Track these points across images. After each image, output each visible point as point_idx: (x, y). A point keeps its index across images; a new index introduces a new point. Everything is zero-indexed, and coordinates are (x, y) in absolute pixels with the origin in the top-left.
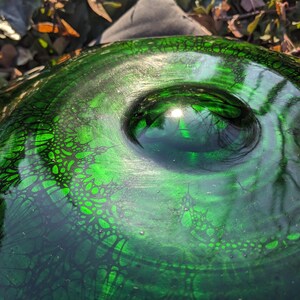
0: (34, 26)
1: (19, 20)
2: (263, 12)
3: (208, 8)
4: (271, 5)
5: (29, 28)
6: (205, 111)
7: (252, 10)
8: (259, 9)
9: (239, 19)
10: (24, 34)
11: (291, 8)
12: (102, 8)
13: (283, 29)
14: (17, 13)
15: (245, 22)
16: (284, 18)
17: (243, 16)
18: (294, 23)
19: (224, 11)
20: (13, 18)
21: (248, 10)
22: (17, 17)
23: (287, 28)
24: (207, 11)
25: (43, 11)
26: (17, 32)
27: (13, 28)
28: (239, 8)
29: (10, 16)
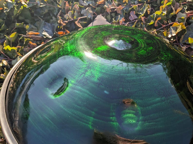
0: (57, 33)
1: (50, 31)
2: (137, 21)
3: (117, 21)
4: (139, 18)
5: (55, 33)
6: (121, 41)
7: (133, 20)
8: (135, 19)
9: (129, 24)
10: (53, 36)
11: (147, 18)
12: (80, 24)
13: (144, 26)
14: (49, 28)
15: (131, 24)
16: (144, 22)
17: (130, 22)
18: (148, 24)
19: (123, 21)
20: (48, 30)
21: (132, 20)
22: (49, 30)
23: (146, 25)
24: (117, 22)
25: (59, 27)
26: (50, 35)
27: (48, 34)
28: (129, 20)
29: (46, 30)
